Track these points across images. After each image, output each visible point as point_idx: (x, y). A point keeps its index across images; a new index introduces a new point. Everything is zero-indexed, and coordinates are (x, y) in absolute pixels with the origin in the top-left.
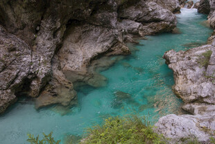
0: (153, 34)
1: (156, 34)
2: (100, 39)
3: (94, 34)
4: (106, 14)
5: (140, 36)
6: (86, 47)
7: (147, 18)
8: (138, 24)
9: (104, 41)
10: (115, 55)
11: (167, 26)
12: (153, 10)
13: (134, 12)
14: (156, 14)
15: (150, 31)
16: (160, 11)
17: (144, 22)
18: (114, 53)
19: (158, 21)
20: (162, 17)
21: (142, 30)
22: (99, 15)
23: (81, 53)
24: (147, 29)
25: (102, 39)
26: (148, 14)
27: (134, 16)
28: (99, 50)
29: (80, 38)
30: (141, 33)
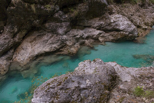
0: (112, 41)
3: (45, 38)
5: (99, 41)
7: (109, 28)
8: (98, 32)
9: (53, 43)
11: (126, 36)
12: (114, 22)
13: (97, 22)
14: (117, 25)
15: (111, 38)
16: (121, 23)
17: (106, 31)
18: (62, 53)
19: (118, 30)
20: (121, 28)
21: (103, 37)
22: (47, 25)
24: (109, 36)
25: (51, 42)
26: (110, 24)
27: (96, 25)
28: (47, 49)
29: (35, 39)
30: (101, 39)
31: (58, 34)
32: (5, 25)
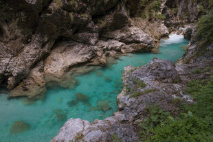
0: (133, 52)
1: (136, 52)
2: (81, 52)
3: (76, 48)
4: (86, 34)
5: (122, 53)
6: (68, 57)
7: (130, 40)
8: (121, 44)
9: (84, 54)
10: (93, 65)
11: (145, 47)
12: (135, 34)
13: (119, 35)
14: (137, 37)
15: (132, 49)
16: (140, 35)
17: (127, 43)
18: (92, 63)
19: (138, 42)
20: (141, 39)
21: (124, 48)
22: (80, 35)
23: (62, 61)
24: (130, 48)
25: (82, 52)
26: (130, 36)
27: (118, 37)
28: (79, 60)
29: (65, 50)
30: (123, 51)
31: (89, 44)
32: (33, 34)
